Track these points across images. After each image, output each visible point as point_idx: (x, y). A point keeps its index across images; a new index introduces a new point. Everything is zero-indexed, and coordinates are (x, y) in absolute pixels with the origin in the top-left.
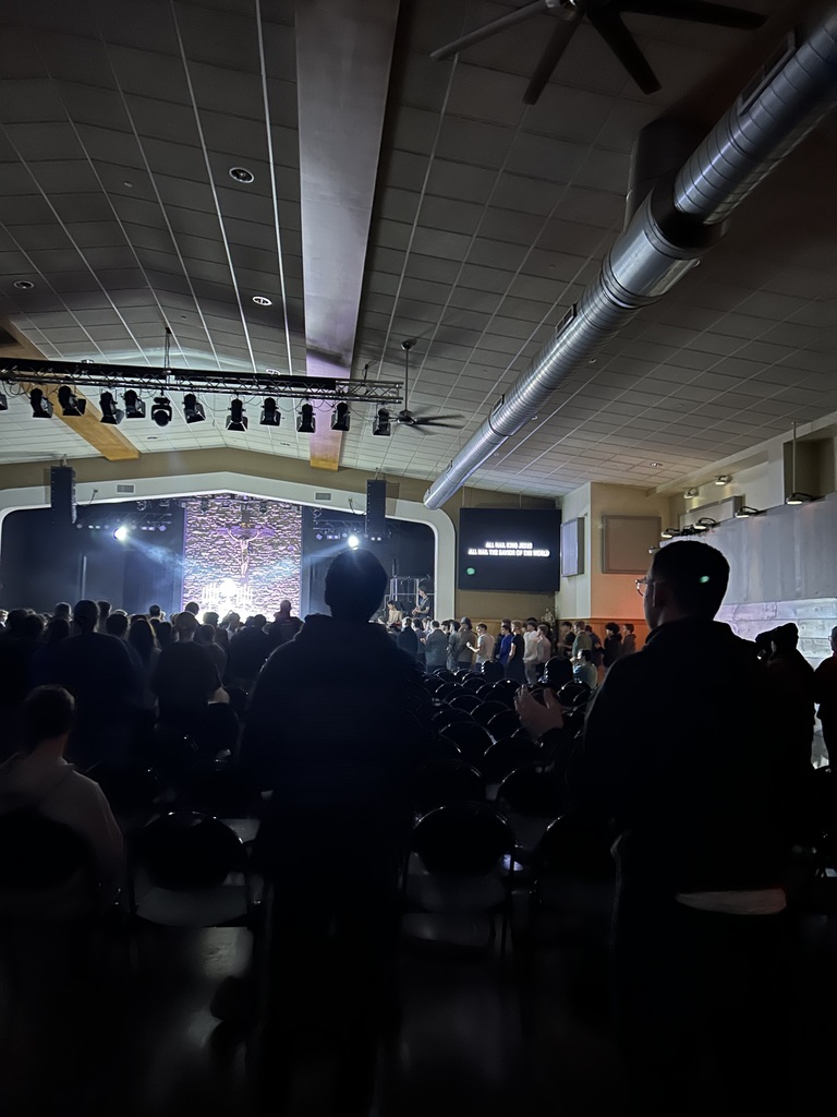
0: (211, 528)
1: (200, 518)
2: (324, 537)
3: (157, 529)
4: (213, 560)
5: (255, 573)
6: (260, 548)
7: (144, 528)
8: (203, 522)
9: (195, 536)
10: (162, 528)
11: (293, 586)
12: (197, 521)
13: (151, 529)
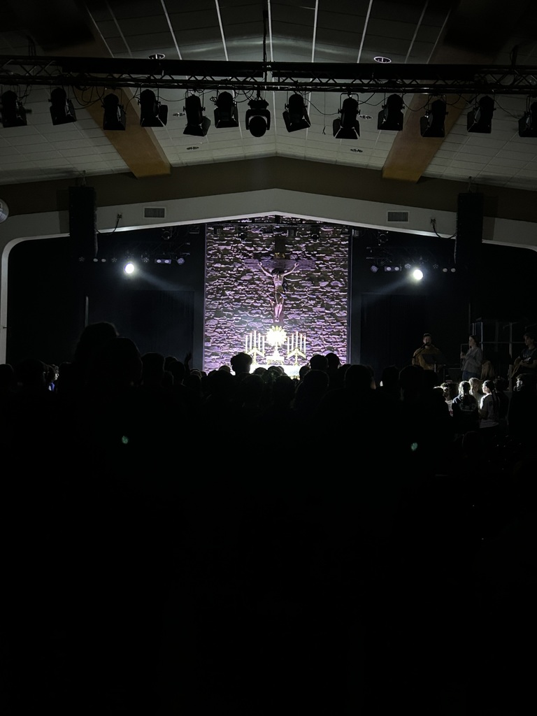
0: (237, 260)
1: (222, 248)
2: (381, 269)
3: (174, 262)
4: (238, 300)
5: (290, 317)
6: (297, 284)
7: (159, 261)
8: (226, 252)
9: (217, 269)
10: (181, 261)
11: (338, 333)
12: (219, 250)
13: (167, 261)
